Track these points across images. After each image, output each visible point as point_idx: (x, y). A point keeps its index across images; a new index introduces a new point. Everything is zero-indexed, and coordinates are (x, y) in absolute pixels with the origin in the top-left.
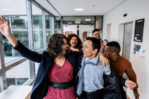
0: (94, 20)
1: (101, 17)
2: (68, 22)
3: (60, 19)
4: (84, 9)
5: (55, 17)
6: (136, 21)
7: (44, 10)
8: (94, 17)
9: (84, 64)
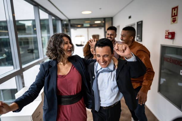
0: (103, 22)
1: (111, 19)
2: (76, 26)
3: (68, 22)
4: (92, 12)
5: (62, 21)
6: (137, 23)
7: (50, 14)
8: (103, 19)
9: (97, 74)
